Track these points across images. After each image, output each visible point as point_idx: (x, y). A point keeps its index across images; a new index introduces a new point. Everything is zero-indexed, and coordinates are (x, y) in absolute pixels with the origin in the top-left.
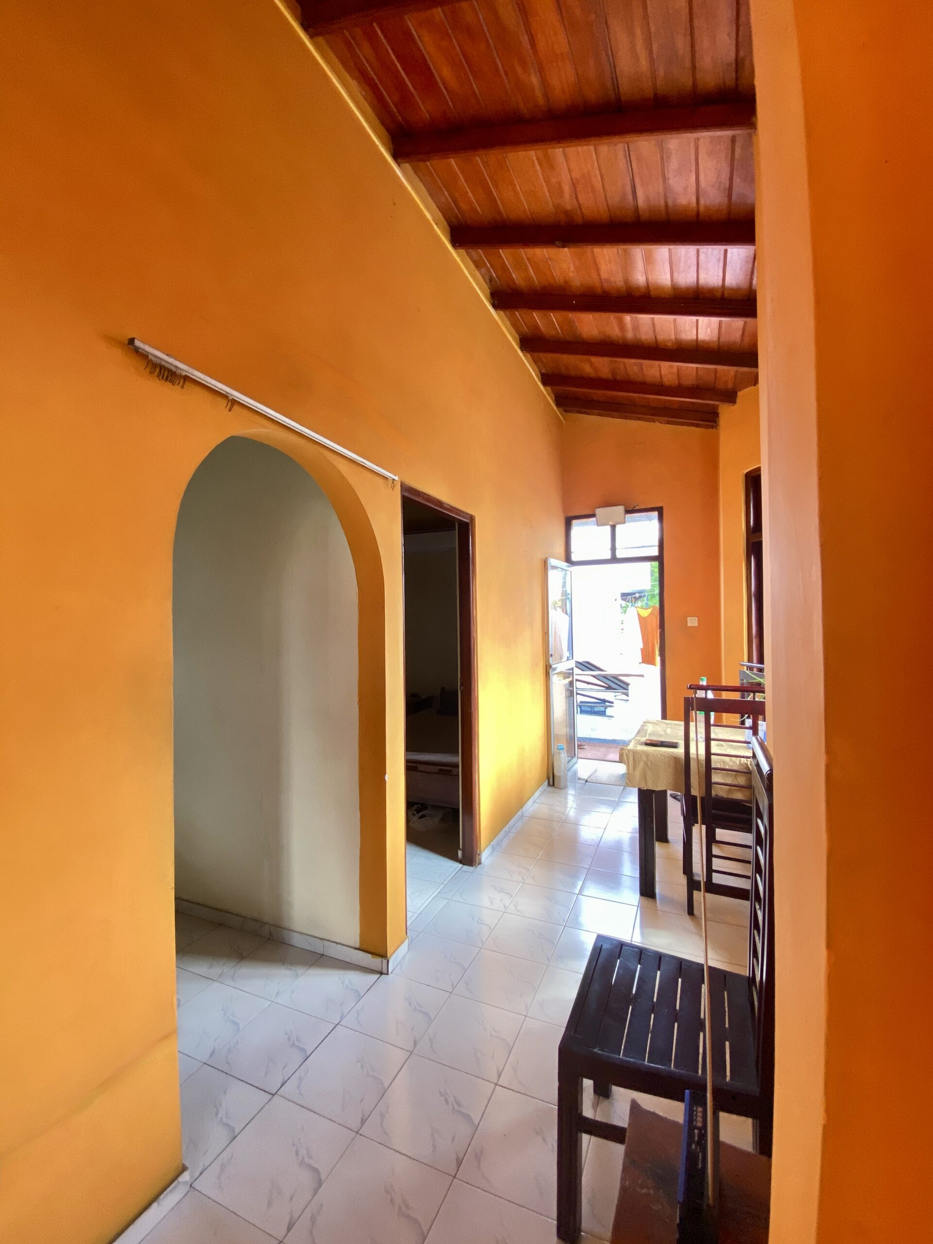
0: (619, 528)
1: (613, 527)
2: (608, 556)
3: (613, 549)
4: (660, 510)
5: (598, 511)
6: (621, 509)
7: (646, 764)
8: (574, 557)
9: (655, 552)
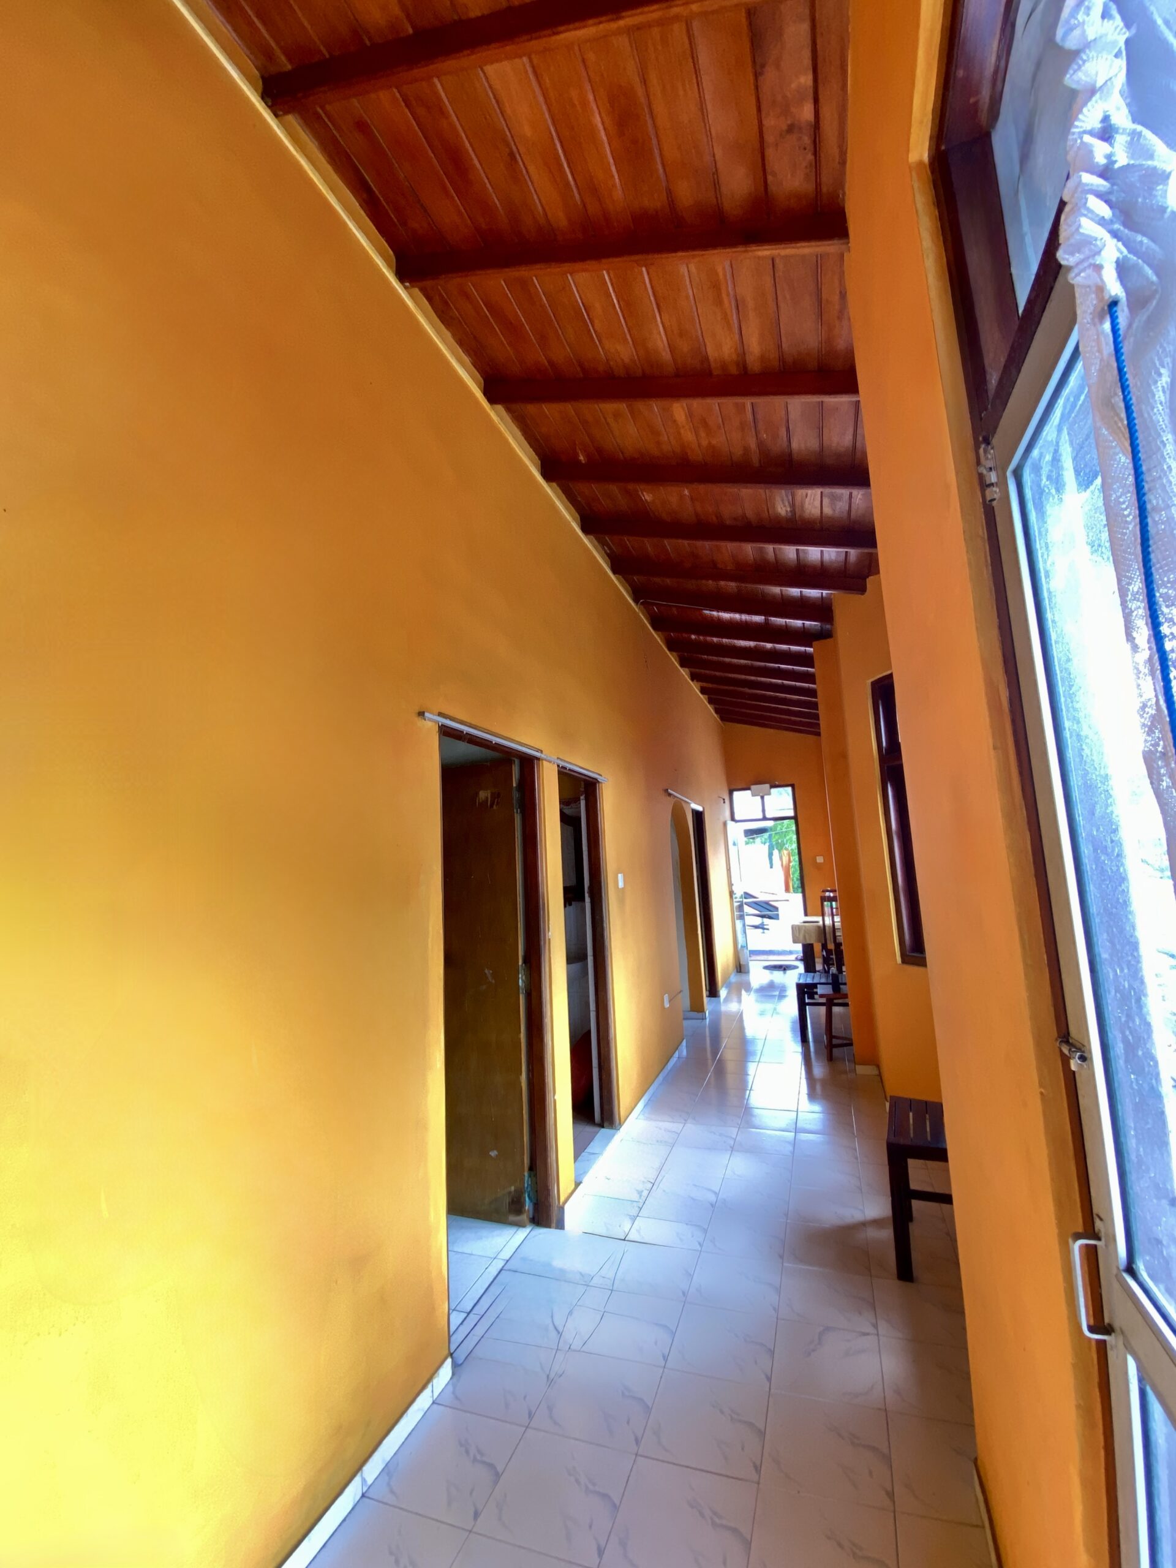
0: (766, 797)
1: (762, 798)
2: (760, 816)
3: (764, 811)
4: (793, 786)
5: (753, 787)
6: (767, 786)
7: (805, 931)
8: (737, 817)
9: (791, 813)
